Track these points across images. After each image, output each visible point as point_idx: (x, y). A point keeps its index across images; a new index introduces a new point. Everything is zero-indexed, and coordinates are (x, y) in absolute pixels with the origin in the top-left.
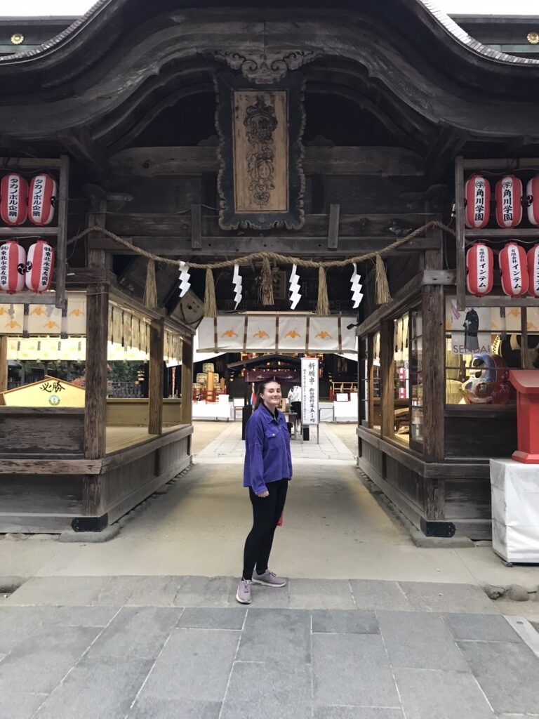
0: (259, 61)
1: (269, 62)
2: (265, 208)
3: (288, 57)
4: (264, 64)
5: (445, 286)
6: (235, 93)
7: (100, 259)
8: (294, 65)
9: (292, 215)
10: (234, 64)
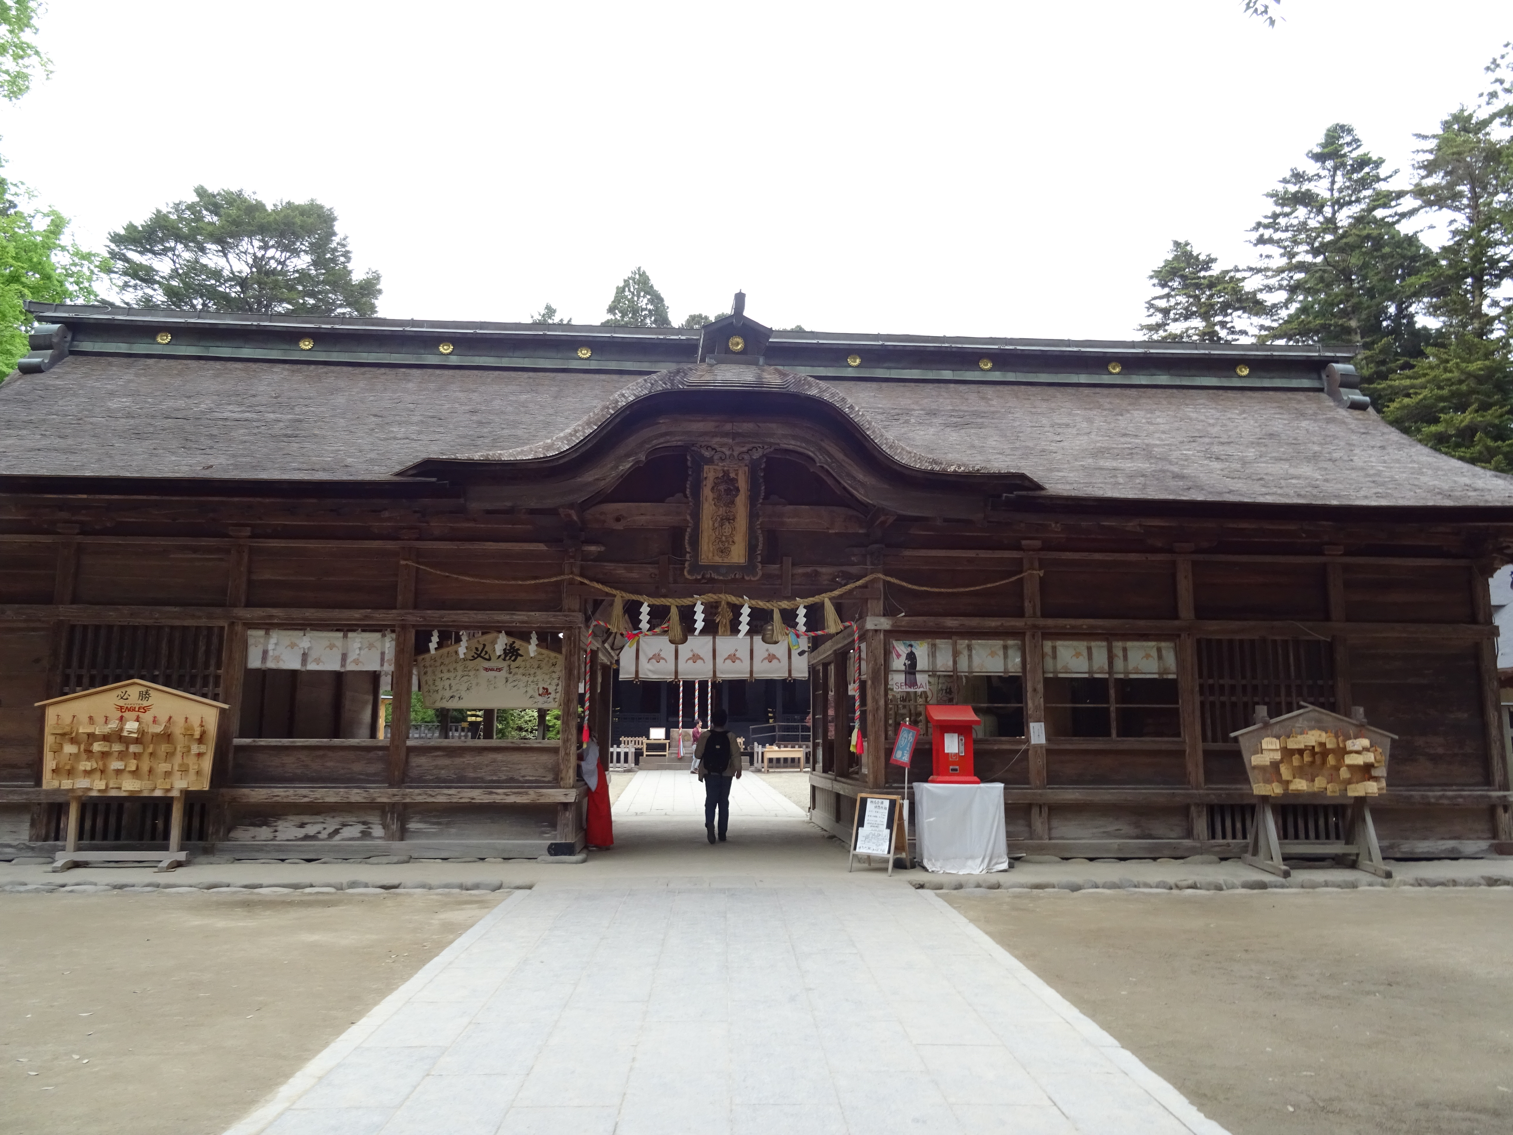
0: (728, 453)
1: (736, 454)
2: (726, 560)
3: (751, 450)
4: (731, 455)
5: (885, 631)
6: (705, 467)
7: (576, 604)
8: (756, 455)
9: (749, 567)
10: (707, 454)
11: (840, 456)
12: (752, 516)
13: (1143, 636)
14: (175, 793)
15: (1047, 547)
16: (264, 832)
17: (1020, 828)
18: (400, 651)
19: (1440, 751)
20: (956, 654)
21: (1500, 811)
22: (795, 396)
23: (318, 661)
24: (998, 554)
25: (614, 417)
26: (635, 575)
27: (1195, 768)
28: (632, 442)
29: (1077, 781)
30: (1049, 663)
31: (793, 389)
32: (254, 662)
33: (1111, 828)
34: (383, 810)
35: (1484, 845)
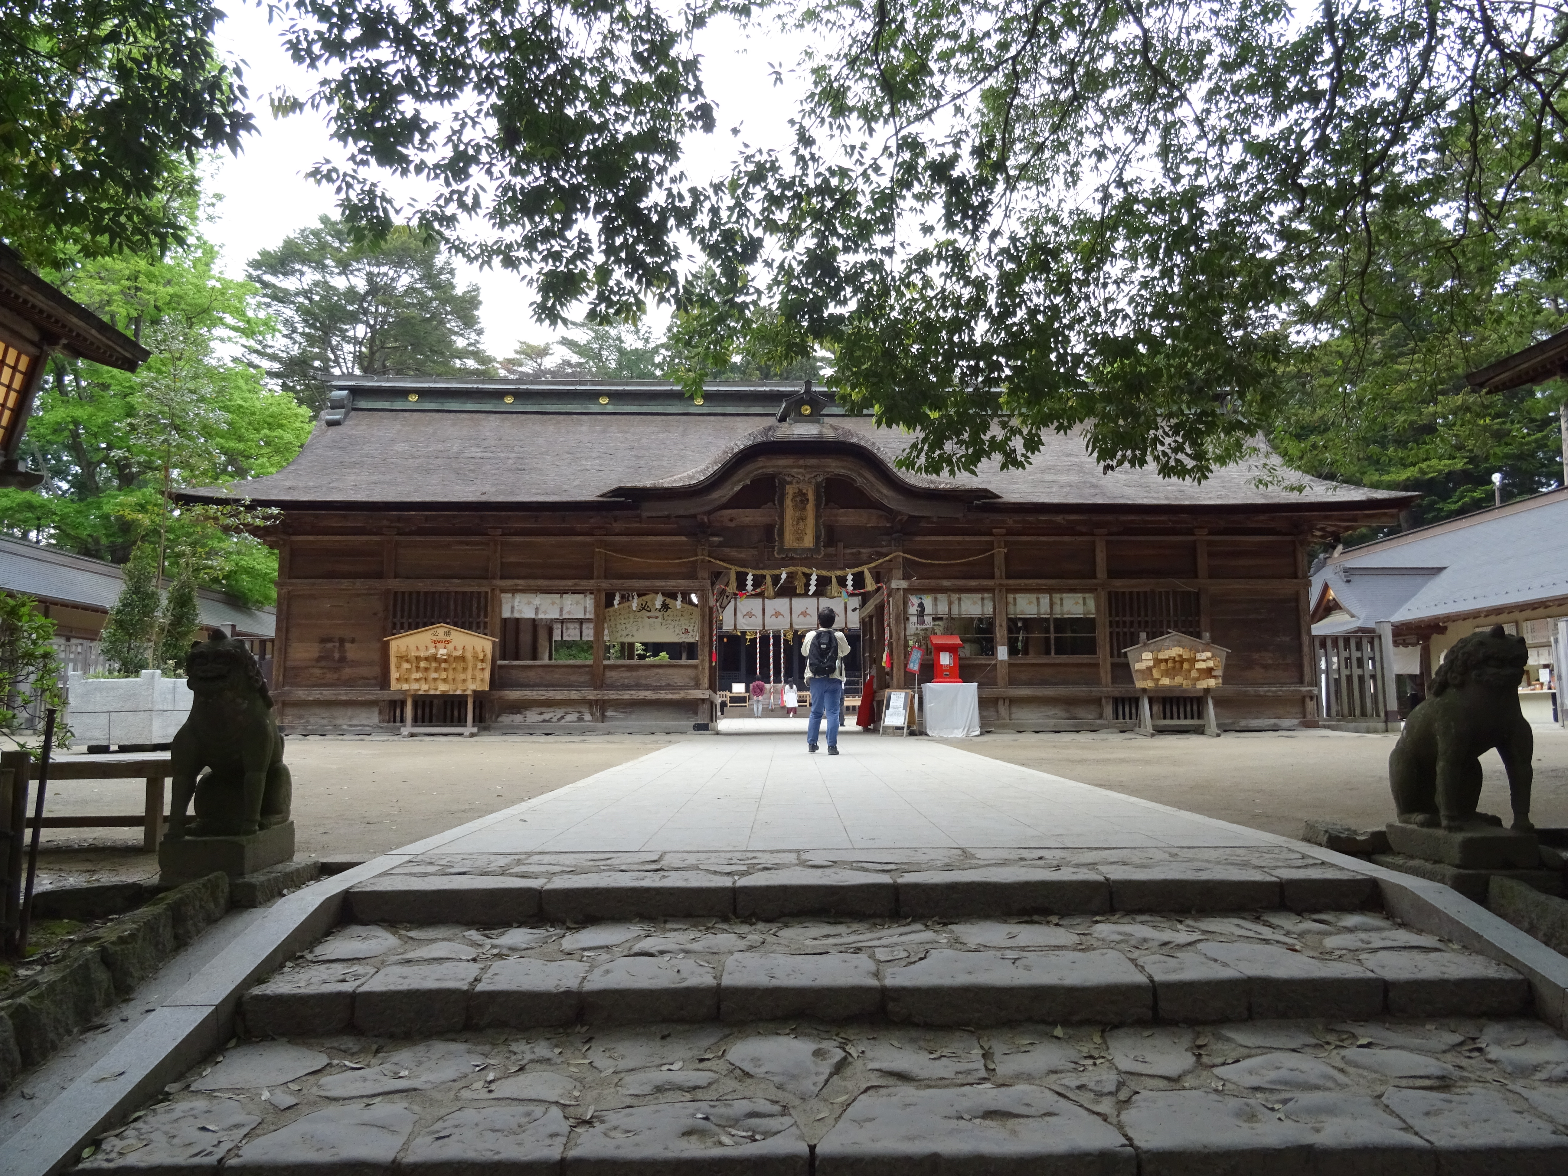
0: (801, 478)
1: (806, 478)
2: (801, 545)
3: (816, 476)
4: (804, 479)
5: (904, 589)
6: (787, 487)
7: (706, 574)
8: (819, 479)
9: (816, 549)
10: (788, 479)
11: (872, 478)
12: (818, 517)
13: (1073, 590)
14: (469, 692)
15: (1010, 532)
16: (518, 718)
17: (991, 713)
18: (597, 606)
19: (1270, 662)
20: (950, 604)
21: (1308, 700)
22: (844, 443)
23: (545, 612)
24: (976, 538)
25: (731, 459)
26: (742, 556)
27: (1105, 674)
28: (741, 473)
29: (1029, 683)
30: (1011, 609)
31: (842, 439)
32: (506, 614)
33: (1050, 713)
34: (591, 704)
35: (1295, 722)
